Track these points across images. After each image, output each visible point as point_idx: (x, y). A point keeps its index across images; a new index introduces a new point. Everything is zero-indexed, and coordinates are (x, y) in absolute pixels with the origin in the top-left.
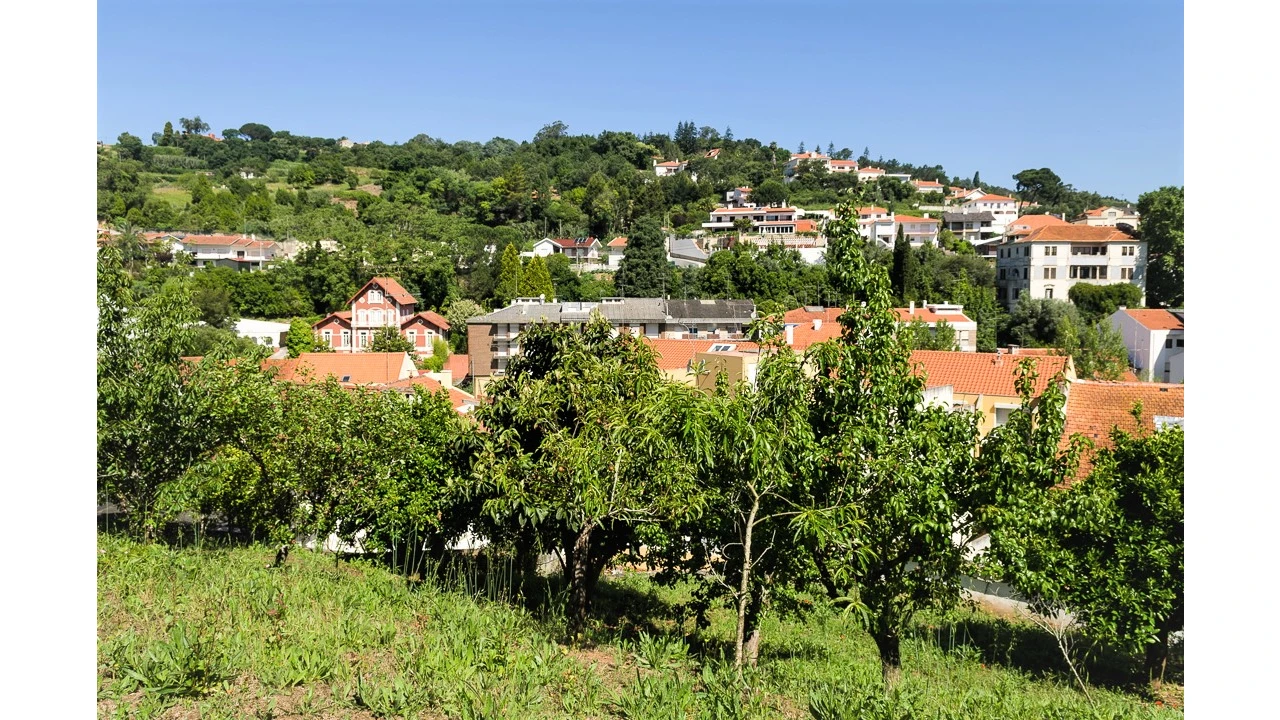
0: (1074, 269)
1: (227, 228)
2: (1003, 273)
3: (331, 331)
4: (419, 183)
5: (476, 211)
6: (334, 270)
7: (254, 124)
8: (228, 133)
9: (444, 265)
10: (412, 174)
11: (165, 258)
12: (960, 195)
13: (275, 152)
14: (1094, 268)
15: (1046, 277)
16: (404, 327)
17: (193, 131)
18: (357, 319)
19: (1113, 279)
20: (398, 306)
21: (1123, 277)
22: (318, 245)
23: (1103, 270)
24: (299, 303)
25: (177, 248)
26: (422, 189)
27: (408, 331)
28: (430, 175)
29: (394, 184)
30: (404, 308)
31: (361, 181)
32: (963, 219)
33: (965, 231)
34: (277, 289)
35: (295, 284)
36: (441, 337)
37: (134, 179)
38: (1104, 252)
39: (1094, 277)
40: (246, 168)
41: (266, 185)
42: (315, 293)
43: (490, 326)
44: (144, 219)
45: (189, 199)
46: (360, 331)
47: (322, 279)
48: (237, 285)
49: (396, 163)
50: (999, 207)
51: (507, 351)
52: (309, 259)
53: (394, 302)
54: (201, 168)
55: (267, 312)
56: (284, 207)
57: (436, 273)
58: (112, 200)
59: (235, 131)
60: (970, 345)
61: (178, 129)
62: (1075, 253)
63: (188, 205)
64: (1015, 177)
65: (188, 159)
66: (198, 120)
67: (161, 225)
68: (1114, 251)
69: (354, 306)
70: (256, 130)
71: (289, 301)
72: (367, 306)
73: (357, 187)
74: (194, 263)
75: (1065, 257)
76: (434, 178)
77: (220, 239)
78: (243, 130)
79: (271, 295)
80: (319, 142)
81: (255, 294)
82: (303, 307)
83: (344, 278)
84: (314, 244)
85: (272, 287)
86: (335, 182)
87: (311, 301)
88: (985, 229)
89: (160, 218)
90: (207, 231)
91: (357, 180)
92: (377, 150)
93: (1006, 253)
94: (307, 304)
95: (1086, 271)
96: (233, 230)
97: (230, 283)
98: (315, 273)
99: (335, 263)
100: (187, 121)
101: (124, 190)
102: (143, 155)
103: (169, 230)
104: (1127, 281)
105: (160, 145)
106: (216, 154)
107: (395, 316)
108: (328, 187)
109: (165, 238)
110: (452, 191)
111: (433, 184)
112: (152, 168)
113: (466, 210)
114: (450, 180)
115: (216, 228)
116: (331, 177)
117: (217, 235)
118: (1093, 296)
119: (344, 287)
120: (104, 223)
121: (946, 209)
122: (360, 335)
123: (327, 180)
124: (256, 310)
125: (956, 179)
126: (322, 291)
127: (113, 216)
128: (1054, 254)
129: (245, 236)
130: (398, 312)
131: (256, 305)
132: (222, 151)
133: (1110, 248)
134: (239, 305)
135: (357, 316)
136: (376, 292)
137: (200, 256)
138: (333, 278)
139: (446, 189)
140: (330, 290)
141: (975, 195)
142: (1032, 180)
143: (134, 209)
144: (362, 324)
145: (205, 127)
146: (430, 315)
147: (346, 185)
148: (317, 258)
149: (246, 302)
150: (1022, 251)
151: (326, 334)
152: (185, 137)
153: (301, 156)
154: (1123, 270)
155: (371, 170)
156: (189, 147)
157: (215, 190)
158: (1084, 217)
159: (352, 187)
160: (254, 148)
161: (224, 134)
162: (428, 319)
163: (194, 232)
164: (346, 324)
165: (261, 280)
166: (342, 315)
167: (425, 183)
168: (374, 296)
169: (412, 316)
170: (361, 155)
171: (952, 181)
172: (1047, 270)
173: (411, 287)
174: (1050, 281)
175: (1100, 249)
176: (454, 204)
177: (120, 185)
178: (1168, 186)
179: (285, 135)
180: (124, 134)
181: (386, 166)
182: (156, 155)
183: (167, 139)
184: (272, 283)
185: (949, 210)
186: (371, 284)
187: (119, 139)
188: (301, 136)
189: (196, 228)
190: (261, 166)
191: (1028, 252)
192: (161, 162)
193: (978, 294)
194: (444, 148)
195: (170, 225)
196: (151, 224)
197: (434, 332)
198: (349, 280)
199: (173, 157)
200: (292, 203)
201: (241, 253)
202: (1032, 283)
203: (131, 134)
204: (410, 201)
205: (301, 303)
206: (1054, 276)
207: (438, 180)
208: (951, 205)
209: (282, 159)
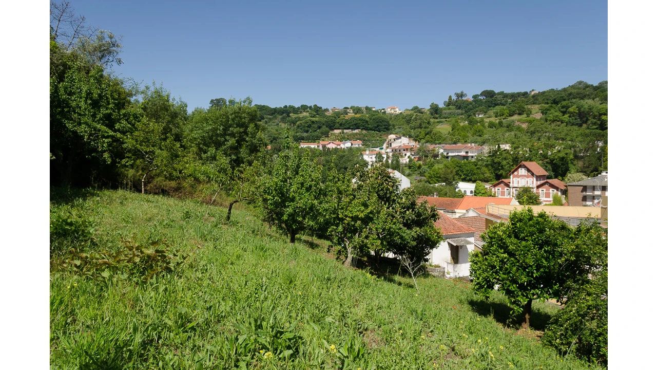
1: (463, 141)
3: (500, 188)
4: (562, 110)
5: (599, 122)
6: (505, 159)
7: (487, 90)
8: (475, 97)
9: (566, 154)
10: (559, 105)
11: (436, 156)
13: (496, 102)
16: (538, 187)
17: (460, 98)
18: (513, 183)
20: (535, 176)
22: (499, 147)
24: (488, 175)
25: (441, 151)
26: (564, 113)
27: (540, 189)
28: (570, 104)
29: (548, 112)
30: (538, 178)
31: (533, 111)
34: (478, 168)
35: (487, 166)
36: (559, 193)
37: (429, 123)
40: (478, 112)
41: (485, 119)
42: (496, 170)
43: (582, 187)
44: (431, 139)
45: (450, 129)
46: (514, 189)
47: (499, 163)
48: (460, 167)
49: (555, 100)
51: (592, 201)
52: (493, 154)
53: (533, 174)
54: (462, 114)
55: (473, 179)
56: (491, 129)
57: (563, 159)
58: (420, 133)
59: (478, 95)
61: (454, 98)
63: (449, 132)
65: (457, 111)
66: (462, 92)
67: (437, 142)
69: (511, 176)
70: (488, 93)
71: (483, 174)
72: (518, 176)
73: (531, 116)
74: (447, 157)
76: (572, 106)
77: (460, 146)
78: (481, 95)
79: (475, 171)
80: (519, 94)
81: (468, 171)
82: (490, 177)
83: (510, 162)
84: (497, 146)
85: (476, 168)
86: (520, 114)
87: (494, 174)
89: (437, 139)
90: (455, 143)
91: (531, 112)
92: (545, 94)
94: (492, 176)
96: (466, 142)
97: (457, 166)
98: (496, 160)
99: (506, 155)
100: (458, 94)
101: (425, 128)
102: (438, 112)
103: (440, 144)
105: (447, 106)
106: (468, 107)
107: (533, 181)
108: (516, 117)
109: (437, 147)
110: (583, 112)
111: (571, 109)
112: (442, 117)
113: (592, 122)
114: (582, 106)
115: (458, 142)
116: (517, 112)
117: (459, 145)
119: (510, 167)
120: (417, 142)
122: (514, 191)
123: (516, 114)
124: (468, 178)
126: (499, 169)
127: (420, 139)
129: (469, 145)
130: (535, 179)
131: (468, 176)
132: (471, 106)
134: (461, 176)
135: (513, 181)
136: (523, 169)
137: (450, 154)
138: (504, 163)
139: (579, 112)
140: (502, 169)
143: (428, 136)
144: (516, 185)
145: (465, 95)
146: (555, 181)
147: (525, 115)
148: (498, 153)
149: (464, 175)
151: (497, 190)
152: (456, 101)
153: (509, 102)
155: (540, 105)
156: (457, 105)
157: (462, 124)
159: (528, 115)
160: (486, 102)
161: (473, 97)
162: (553, 183)
163: (449, 144)
164: (507, 185)
165: (471, 164)
166: (506, 181)
167: (567, 109)
168: (522, 171)
169: (542, 182)
170: (536, 99)
173: (546, 167)
176: (585, 119)
177: (423, 126)
179: (502, 93)
180: (432, 104)
181: (549, 102)
182: (444, 111)
183: (449, 103)
184: (476, 165)
186: (521, 165)
187: (431, 106)
188: (510, 92)
189: (450, 142)
190: (485, 110)
192: (445, 114)
194: (587, 87)
195: (440, 141)
196: (432, 142)
197: (555, 190)
198: (512, 163)
199: (450, 111)
200: (495, 127)
201: (467, 152)
203: (435, 103)
204: (556, 120)
205: (489, 175)
207: (575, 106)
209: (499, 105)
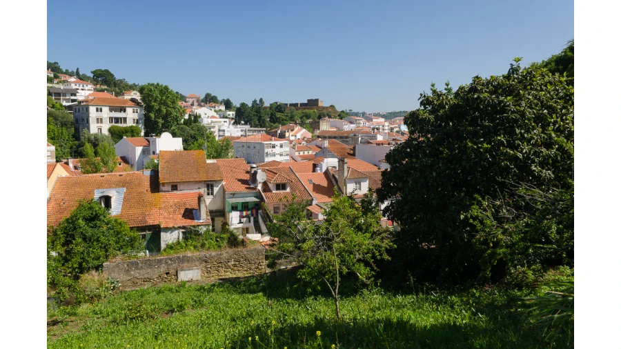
0: (111, 119)
2: (77, 120)
12: (65, 79)
14: (121, 118)
15: (98, 122)
19: (130, 123)
21: (134, 123)
23: (125, 119)
32: (60, 92)
33: (62, 97)
38: (125, 111)
39: (121, 123)
50: (83, 86)
60: (52, 158)
62: (111, 111)
64: (92, 72)
68: (129, 110)
75: (106, 113)
88: (73, 98)
93: (77, 110)
95: (117, 120)
104: (134, 125)
118: (119, 132)
121: (54, 85)
125: (67, 70)
128: (101, 111)
133: (127, 109)
141: (73, 79)
142: (100, 74)
150: (85, 109)
154: (134, 120)
158: (123, 94)
171: (64, 71)
172: (98, 119)
174: (99, 125)
175: (123, 110)
178: (151, 83)
185: (57, 86)
191: (87, 110)
193: (60, 131)
202: (91, 126)
206: (101, 122)
208: (58, 83)
